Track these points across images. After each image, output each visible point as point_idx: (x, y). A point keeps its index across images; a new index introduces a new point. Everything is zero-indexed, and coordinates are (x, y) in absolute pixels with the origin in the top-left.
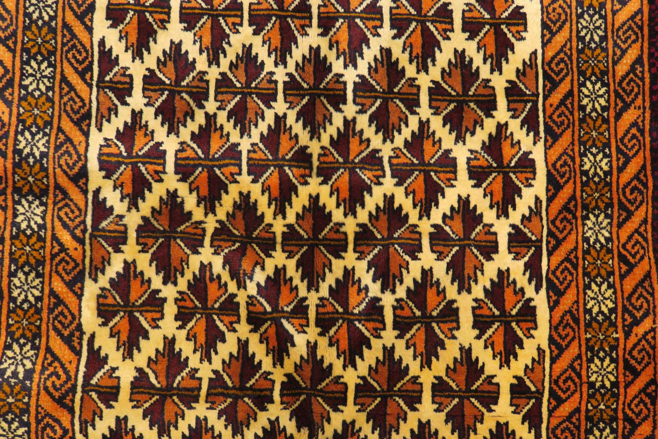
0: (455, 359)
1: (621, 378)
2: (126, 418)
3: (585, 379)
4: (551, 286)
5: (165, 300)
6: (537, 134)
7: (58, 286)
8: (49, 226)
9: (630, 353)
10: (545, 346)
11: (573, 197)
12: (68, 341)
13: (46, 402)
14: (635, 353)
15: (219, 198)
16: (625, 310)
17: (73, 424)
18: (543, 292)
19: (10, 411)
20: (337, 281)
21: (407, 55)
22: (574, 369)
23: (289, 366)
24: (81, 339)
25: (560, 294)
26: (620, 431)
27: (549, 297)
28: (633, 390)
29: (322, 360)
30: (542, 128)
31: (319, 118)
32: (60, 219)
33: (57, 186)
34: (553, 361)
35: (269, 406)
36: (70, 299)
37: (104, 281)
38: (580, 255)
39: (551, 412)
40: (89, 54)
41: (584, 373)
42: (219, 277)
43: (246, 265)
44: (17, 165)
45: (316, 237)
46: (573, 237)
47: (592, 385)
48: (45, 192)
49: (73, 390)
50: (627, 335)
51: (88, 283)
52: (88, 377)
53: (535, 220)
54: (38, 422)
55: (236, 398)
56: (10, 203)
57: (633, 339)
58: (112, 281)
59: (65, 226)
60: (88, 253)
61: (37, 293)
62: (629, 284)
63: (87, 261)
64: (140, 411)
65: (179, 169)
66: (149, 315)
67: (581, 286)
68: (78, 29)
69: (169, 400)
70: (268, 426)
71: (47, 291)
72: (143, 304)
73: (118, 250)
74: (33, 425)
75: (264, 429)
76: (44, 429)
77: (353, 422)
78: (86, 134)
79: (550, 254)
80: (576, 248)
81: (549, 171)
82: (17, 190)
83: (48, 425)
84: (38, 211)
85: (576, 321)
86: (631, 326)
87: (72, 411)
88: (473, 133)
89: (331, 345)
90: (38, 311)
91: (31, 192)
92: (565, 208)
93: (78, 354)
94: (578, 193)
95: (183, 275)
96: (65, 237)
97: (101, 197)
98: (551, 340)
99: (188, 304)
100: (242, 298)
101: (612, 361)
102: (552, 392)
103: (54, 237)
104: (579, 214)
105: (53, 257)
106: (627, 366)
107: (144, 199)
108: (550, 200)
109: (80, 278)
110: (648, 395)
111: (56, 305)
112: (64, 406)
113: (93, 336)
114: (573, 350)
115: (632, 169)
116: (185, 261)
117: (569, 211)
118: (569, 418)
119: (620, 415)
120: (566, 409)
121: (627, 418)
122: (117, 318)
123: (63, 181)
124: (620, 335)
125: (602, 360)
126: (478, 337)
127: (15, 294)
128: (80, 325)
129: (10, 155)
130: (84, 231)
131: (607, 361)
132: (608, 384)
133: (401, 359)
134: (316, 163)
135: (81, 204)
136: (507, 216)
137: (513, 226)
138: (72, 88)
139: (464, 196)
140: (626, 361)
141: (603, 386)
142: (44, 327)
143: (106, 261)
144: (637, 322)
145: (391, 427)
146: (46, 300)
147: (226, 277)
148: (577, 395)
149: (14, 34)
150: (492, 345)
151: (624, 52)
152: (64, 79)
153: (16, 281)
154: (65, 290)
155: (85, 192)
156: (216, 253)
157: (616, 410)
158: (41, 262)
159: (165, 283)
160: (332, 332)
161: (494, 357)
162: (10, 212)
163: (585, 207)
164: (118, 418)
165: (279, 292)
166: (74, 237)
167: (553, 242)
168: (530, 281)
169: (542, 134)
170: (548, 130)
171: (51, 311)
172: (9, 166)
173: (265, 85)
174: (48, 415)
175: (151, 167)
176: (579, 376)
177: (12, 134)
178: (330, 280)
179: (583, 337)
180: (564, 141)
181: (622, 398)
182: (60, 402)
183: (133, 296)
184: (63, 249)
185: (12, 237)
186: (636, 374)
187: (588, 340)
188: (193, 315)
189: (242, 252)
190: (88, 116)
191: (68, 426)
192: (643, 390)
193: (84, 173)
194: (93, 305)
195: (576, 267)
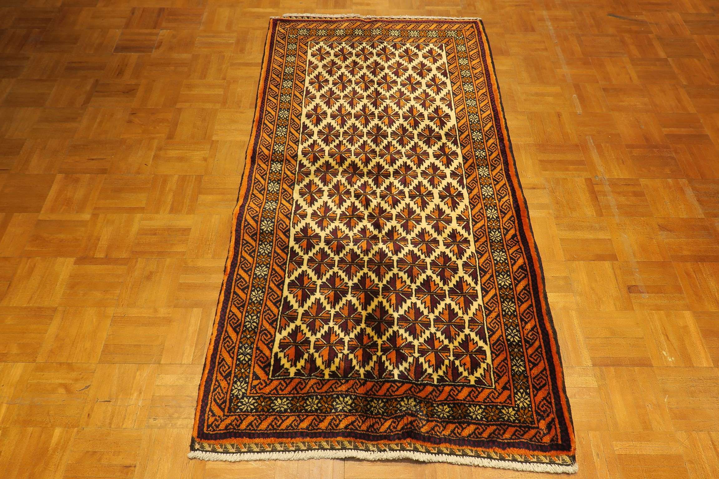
0: (434, 208)
1: (500, 215)
2: (309, 224)
3: (485, 215)
4: (468, 187)
5: (324, 191)
6: (457, 146)
7: (285, 186)
8: (283, 169)
9: (502, 207)
10: (468, 204)
11: (473, 163)
12: (288, 202)
13: (281, 216)
14: (503, 207)
15: (344, 163)
16: (497, 194)
17: (290, 224)
18: (465, 189)
19: (268, 217)
20: (387, 186)
21: (409, 126)
22: (480, 212)
23: (370, 210)
24: (293, 201)
25: (472, 190)
26: (502, 232)
27: (468, 191)
28: (505, 219)
29: (383, 207)
30: (459, 144)
31: (379, 141)
32: (287, 168)
33: (286, 159)
34: (472, 209)
35: (363, 220)
36: (290, 190)
37: (302, 185)
38: (478, 179)
39: (473, 226)
40: (299, 125)
41: (485, 214)
42: (344, 184)
43: (354, 180)
44: (273, 153)
45: (379, 173)
46: (475, 174)
47: (488, 217)
48: (282, 161)
49: (291, 213)
50: (499, 201)
51: (296, 186)
52: (295, 211)
53: (460, 169)
54: (278, 222)
55: (350, 218)
56: (269, 164)
57: (501, 203)
58: (304, 185)
59: (289, 170)
60: (297, 177)
61: (277, 189)
62: (498, 187)
63: (296, 180)
64: (314, 222)
65: (329, 155)
66: (318, 195)
67: (480, 188)
68: (296, 119)
69: (325, 220)
70: (363, 227)
71: (281, 188)
72: (316, 192)
73: (307, 177)
74: (276, 223)
75: (361, 229)
76: (279, 225)
77: (395, 227)
78: (298, 146)
79: (466, 178)
80: (476, 177)
81: (463, 156)
82: (272, 160)
83: (281, 223)
84: (280, 166)
85: (479, 197)
86: (500, 199)
87: (290, 219)
88: (434, 146)
89: (386, 203)
90: (278, 194)
91: (277, 161)
92: (471, 166)
93: (292, 205)
94: (475, 161)
95: (330, 183)
96: (289, 173)
97: (302, 162)
98: (470, 203)
99: (332, 192)
100: (352, 190)
101: (495, 210)
102: (473, 220)
103: (285, 173)
104: (476, 167)
105: (284, 178)
106: (501, 211)
107: (317, 163)
108: (464, 164)
109: (294, 184)
110: (512, 221)
111: (284, 192)
112: (287, 217)
113: (297, 201)
114: (479, 206)
115: (494, 155)
116: (331, 180)
117: (472, 166)
118: (481, 228)
119: (501, 227)
120: (479, 225)
121: (504, 228)
122: (306, 196)
123: (289, 158)
124: (497, 201)
125: (491, 210)
126: (442, 201)
127: (269, 189)
128: (292, 198)
129: (271, 150)
130: (296, 171)
131: (493, 210)
132: (495, 217)
133: (412, 208)
134: (378, 153)
135: (295, 164)
136: (449, 168)
137: (452, 171)
138: (293, 134)
139: (432, 162)
140: (500, 210)
141: (493, 218)
142: (280, 198)
143: (303, 179)
144: (502, 198)
145: (411, 230)
146: (281, 190)
147: (346, 184)
148: (483, 221)
149: (274, 121)
150: (447, 204)
151: (486, 124)
152: (290, 132)
153: (270, 185)
154: (288, 187)
155: (296, 161)
156: (343, 177)
157: (499, 226)
158: (280, 180)
159: (324, 186)
160: (386, 199)
161: (449, 208)
162: (269, 167)
163: (478, 165)
164: (306, 223)
165: (366, 188)
166: (292, 173)
167: (467, 175)
168: (460, 186)
169: (459, 146)
170: (461, 144)
171: (282, 193)
172: (271, 153)
173: (360, 133)
174: (281, 220)
175: (320, 154)
176: (483, 214)
177: (272, 145)
178: (385, 185)
179: (482, 202)
180: (468, 148)
181: (501, 222)
182: (286, 216)
183: (312, 190)
184: (288, 176)
185: (270, 173)
186: (505, 214)
187: (484, 203)
188: (334, 195)
189: (352, 176)
190: (298, 141)
191: (288, 224)
192: (510, 219)
193: (296, 155)
194: (298, 192)
195: (477, 182)
